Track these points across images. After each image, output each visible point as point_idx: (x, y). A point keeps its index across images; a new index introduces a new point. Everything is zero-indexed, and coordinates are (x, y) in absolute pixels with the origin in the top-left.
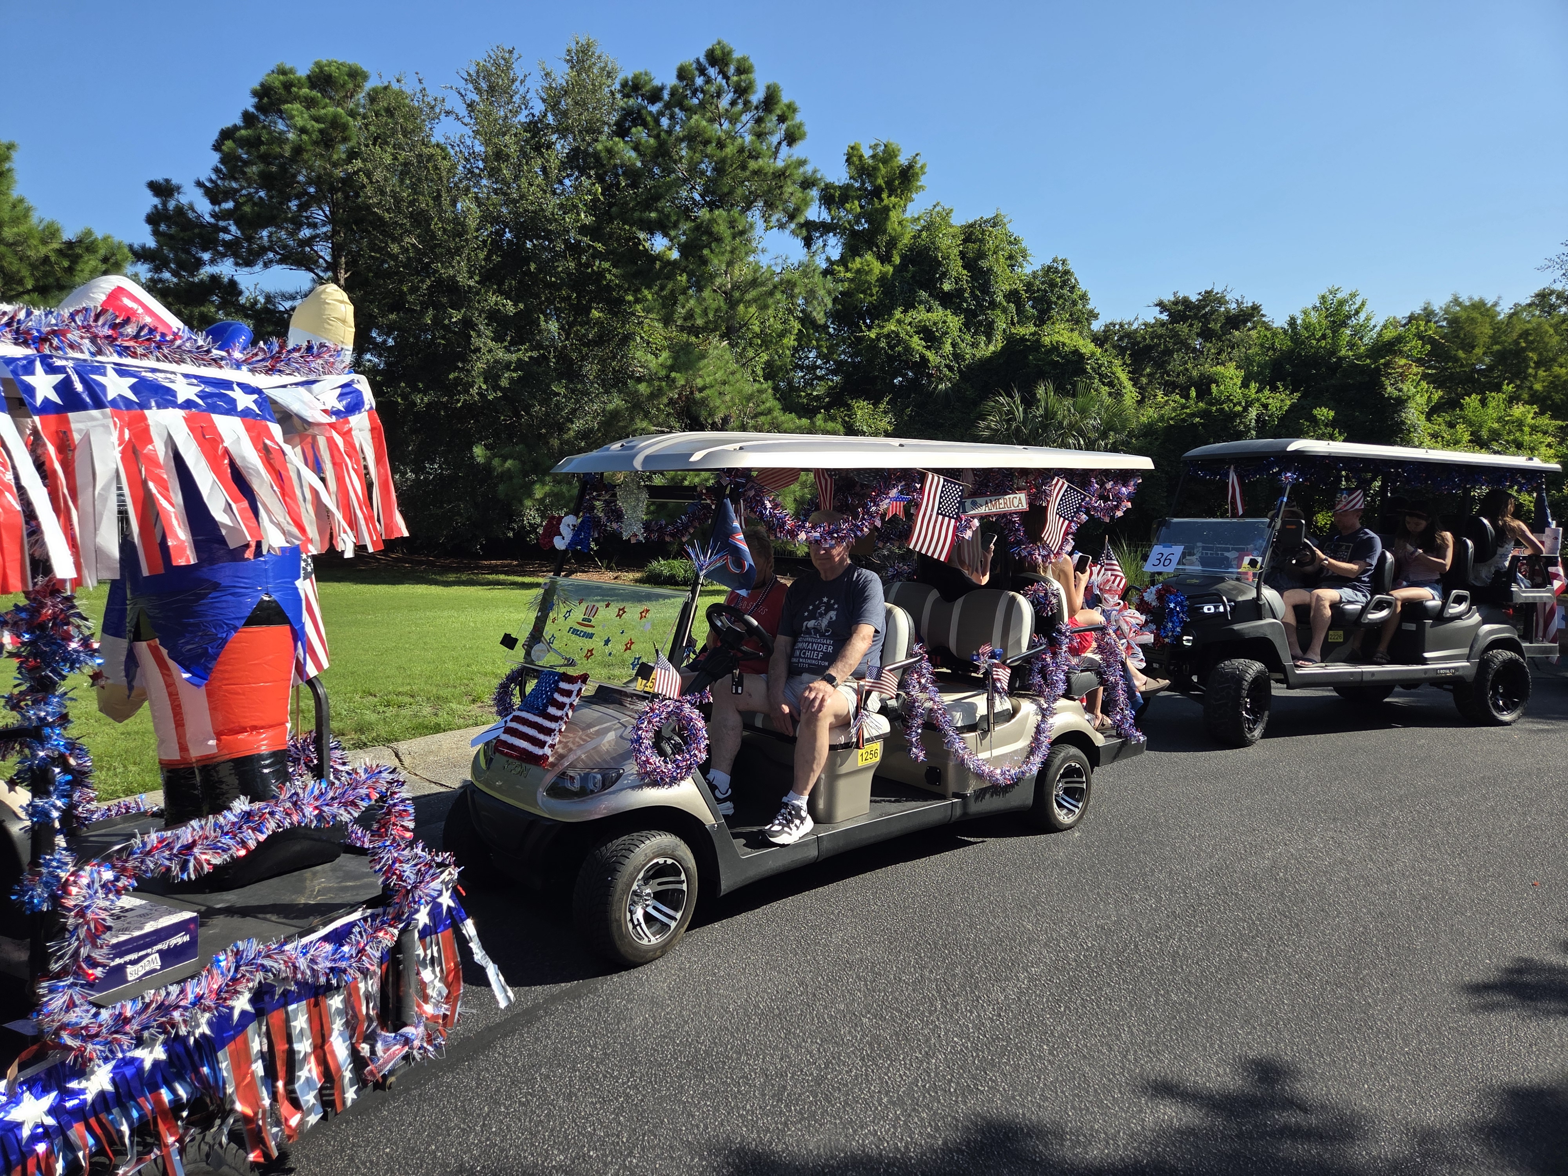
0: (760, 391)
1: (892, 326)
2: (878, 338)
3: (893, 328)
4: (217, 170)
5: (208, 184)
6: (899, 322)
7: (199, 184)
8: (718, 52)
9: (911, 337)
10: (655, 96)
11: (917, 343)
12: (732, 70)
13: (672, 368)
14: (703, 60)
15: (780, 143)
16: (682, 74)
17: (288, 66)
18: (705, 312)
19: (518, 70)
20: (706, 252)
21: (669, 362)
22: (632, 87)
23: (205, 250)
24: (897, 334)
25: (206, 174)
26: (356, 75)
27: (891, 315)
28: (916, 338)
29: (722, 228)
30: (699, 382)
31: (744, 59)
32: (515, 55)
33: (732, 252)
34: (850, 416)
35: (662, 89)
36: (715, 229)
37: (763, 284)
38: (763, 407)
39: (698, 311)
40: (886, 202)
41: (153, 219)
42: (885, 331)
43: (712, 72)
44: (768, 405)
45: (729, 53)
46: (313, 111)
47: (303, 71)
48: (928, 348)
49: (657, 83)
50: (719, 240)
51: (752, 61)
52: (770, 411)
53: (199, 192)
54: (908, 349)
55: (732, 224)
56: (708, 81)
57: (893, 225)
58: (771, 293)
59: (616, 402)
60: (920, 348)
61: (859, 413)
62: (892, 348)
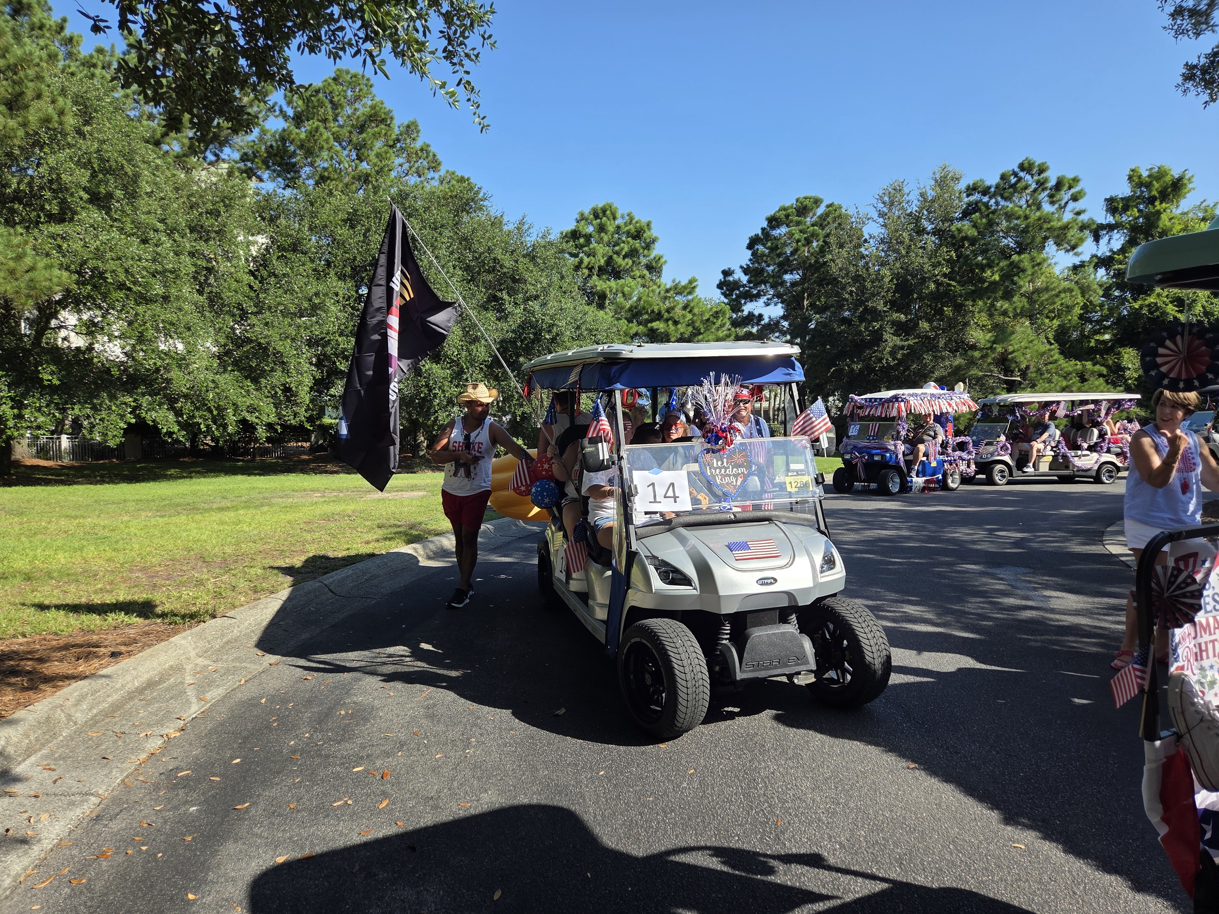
0: (1050, 350)
1: (1152, 299)
2: (1141, 307)
3: (1152, 300)
4: (750, 260)
5: (746, 268)
6: (1159, 295)
7: (741, 267)
8: (1026, 165)
9: (1167, 305)
10: (985, 192)
11: (1171, 309)
12: (1035, 170)
13: (994, 342)
14: (1017, 169)
15: (1067, 203)
16: (1003, 177)
17: (786, 206)
18: (1015, 309)
19: (906, 190)
20: (1015, 278)
21: (993, 339)
22: (971, 190)
23: (743, 299)
24: (1156, 304)
25: (745, 263)
26: (817, 202)
27: (1153, 291)
28: (1170, 306)
29: (1026, 264)
30: (1011, 349)
31: (1043, 164)
32: (905, 183)
33: (1033, 274)
34: (1118, 359)
35: (990, 187)
36: (1022, 265)
37: (1053, 289)
38: (1051, 359)
39: (1010, 310)
40: (1158, 207)
41: (720, 286)
42: (1147, 302)
43: (1022, 174)
44: (1055, 358)
45: (1033, 164)
46: (800, 227)
48: (1181, 312)
49: (988, 183)
50: (1024, 271)
51: (1048, 164)
52: (1056, 361)
53: (742, 271)
54: (1164, 313)
55: (1032, 259)
56: (1020, 179)
57: (1164, 221)
58: (1057, 296)
59: (958, 361)
60: (1173, 312)
61: (1126, 356)
62: (1151, 313)
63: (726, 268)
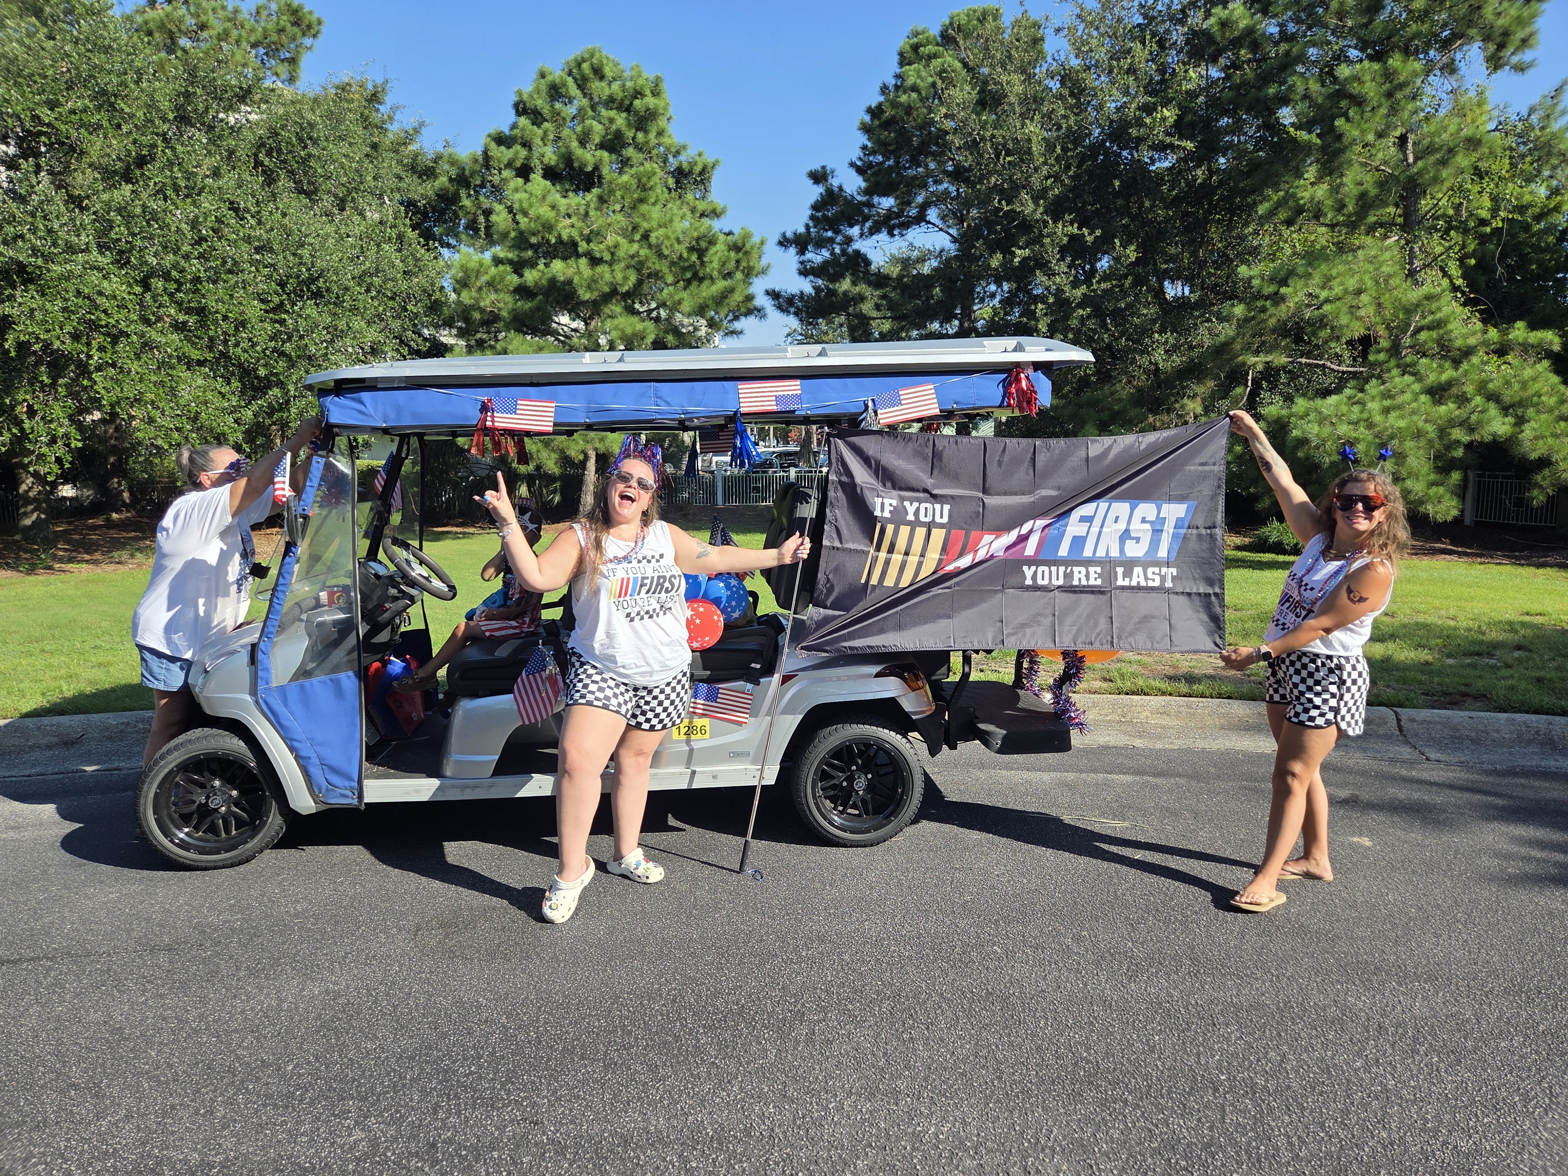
5: (859, 163)
7: (852, 165)
17: (920, 28)
23: (851, 226)
25: (855, 154)
26: (987, 17)
38: (1435, 317)
47: (935, 31)
53: (853, 172)
63: (816, 166)
